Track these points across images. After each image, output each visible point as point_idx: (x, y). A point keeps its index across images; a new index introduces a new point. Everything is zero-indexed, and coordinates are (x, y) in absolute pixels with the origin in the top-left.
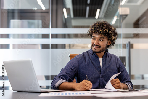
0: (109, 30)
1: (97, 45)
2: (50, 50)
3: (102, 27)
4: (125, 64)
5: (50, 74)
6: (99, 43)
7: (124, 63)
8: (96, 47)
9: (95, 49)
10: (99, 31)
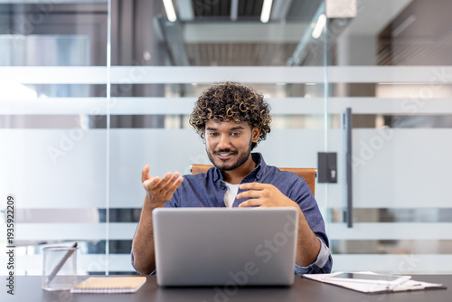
0: (250, 102)
1: (227, 150)
2: (108, 132)
3: (229, 100)
4: (336, 174)
5: (107, 206)
6: (231, 144)
7: (333, 173)
8: (224, 155)
9: (224, 160)
10: (223, 113)
